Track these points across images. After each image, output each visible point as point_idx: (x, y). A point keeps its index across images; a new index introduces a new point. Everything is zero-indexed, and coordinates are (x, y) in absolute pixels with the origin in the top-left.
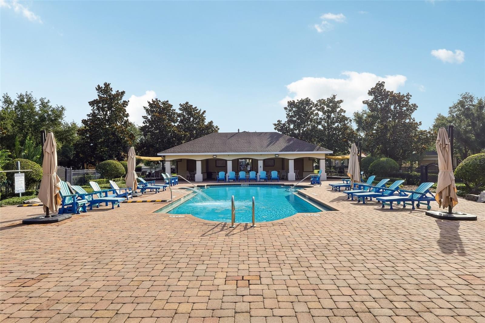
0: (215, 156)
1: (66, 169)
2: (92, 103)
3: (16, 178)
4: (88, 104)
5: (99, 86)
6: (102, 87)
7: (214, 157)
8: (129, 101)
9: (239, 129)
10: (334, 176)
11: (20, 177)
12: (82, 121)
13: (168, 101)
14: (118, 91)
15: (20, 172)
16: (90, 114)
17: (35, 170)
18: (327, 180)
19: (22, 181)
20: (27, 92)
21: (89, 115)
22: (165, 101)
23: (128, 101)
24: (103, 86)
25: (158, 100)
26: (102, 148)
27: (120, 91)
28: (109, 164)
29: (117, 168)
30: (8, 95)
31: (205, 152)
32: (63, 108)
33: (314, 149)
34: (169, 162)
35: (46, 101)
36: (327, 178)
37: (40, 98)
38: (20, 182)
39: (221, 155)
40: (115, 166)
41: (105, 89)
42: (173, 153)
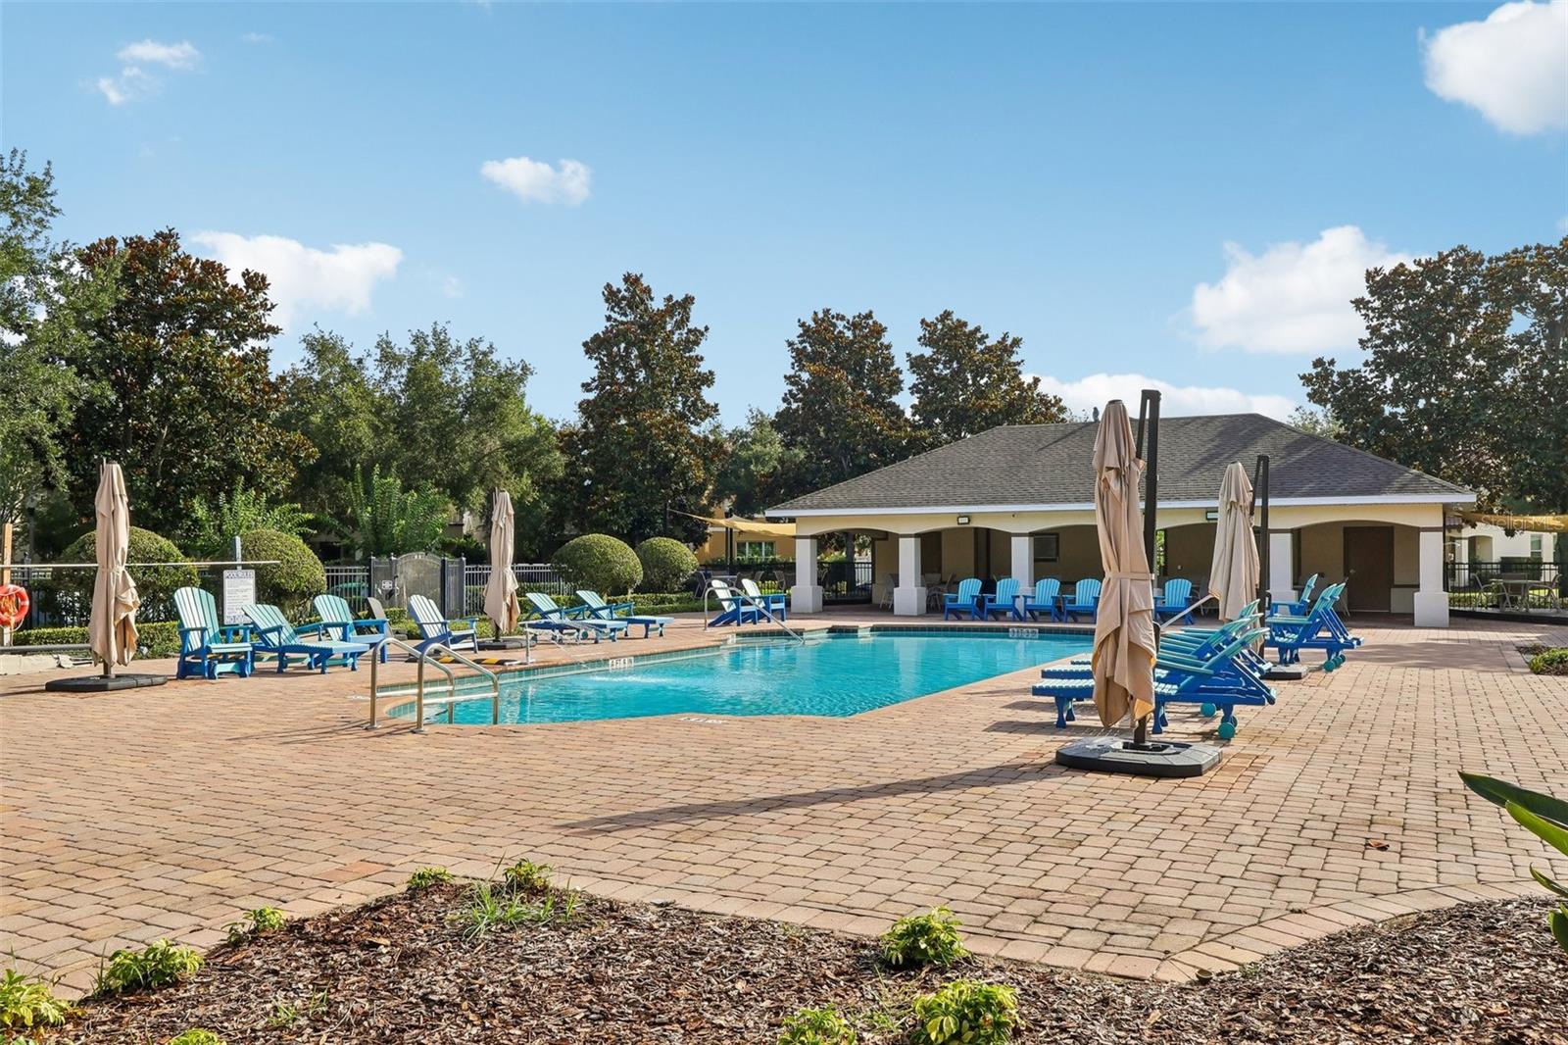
0: (966, 520)
1: (443, 562)
2: (594, 346)
3: (227, 583)
4: (583, 349)
5: (608, 286)
6: (619, 291)
7: (961, 520)
8: (707, 329)
9: (1095, 409)
10: (1483, 610)
11: (238, 580)
12: (580, 406)
13: (869, 316)
14: (670, 298)
15: (239, 568)
16: (589, 381)
17: (288, 561)
18: (1452, 626)
19: (246, 590)
20: (435, 323)
21: (589, 385)
22: (859, 316)
23: (703, 330)
24: (623, 286)
25: (833, 312)
26: (607, 495)
27: (678, 297)
28: (588, 549)
29: (610, 562)
30: (390, 339)
31: (928, 503)
32: (525, 368)
33: (1389, 482)
34: (809, 541)
35: (483, 347)
36: (1450, 615)
37: (467, 341)
38: (240, 594)
39: (989, 515)
40: (604, 554)
41: (629, 295)
42: (818, 507)
